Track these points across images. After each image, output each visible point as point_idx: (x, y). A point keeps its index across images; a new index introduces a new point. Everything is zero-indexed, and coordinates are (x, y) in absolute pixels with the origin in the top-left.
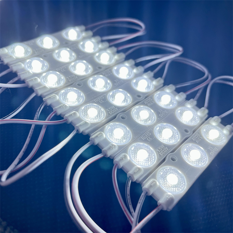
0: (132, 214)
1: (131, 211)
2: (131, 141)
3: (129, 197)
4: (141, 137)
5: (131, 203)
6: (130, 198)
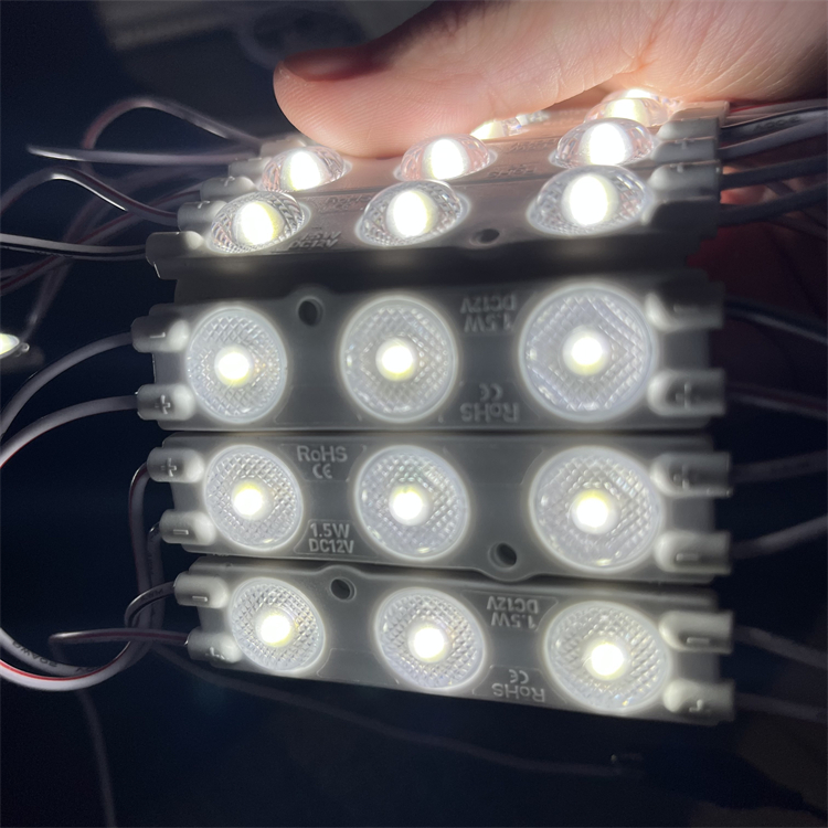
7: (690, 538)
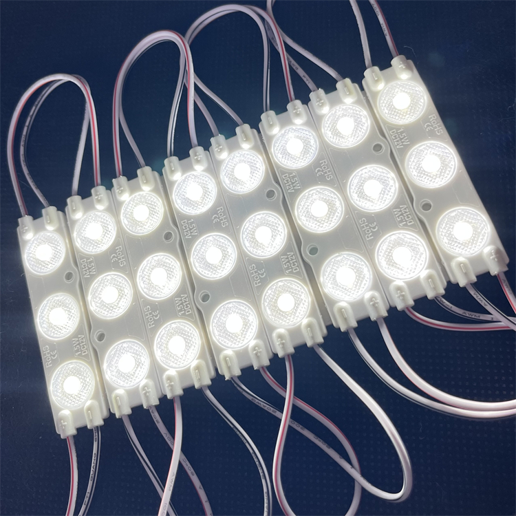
0: (494, 320)
1: (490, 319)
2: (368, 261)
3: (468, 314)
4: (365, 239)
5: (477, 315)
6: (470, 313)
7: (126, 399)
